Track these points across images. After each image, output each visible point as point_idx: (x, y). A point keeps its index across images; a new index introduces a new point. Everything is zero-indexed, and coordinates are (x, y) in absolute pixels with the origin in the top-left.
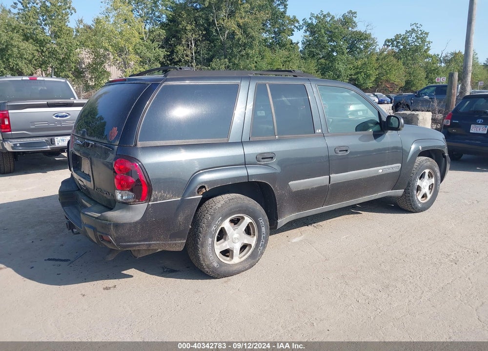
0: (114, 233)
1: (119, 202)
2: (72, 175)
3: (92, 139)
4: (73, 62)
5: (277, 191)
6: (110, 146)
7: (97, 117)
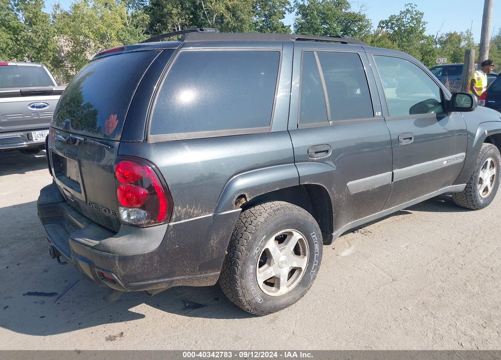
0: (120, 270)
1: (126, 224)
2: (54, 181)
3: (80, 132)
4: (51, 51)
5: (334, 195)
6: (107, 142)
7: (82, 105)
